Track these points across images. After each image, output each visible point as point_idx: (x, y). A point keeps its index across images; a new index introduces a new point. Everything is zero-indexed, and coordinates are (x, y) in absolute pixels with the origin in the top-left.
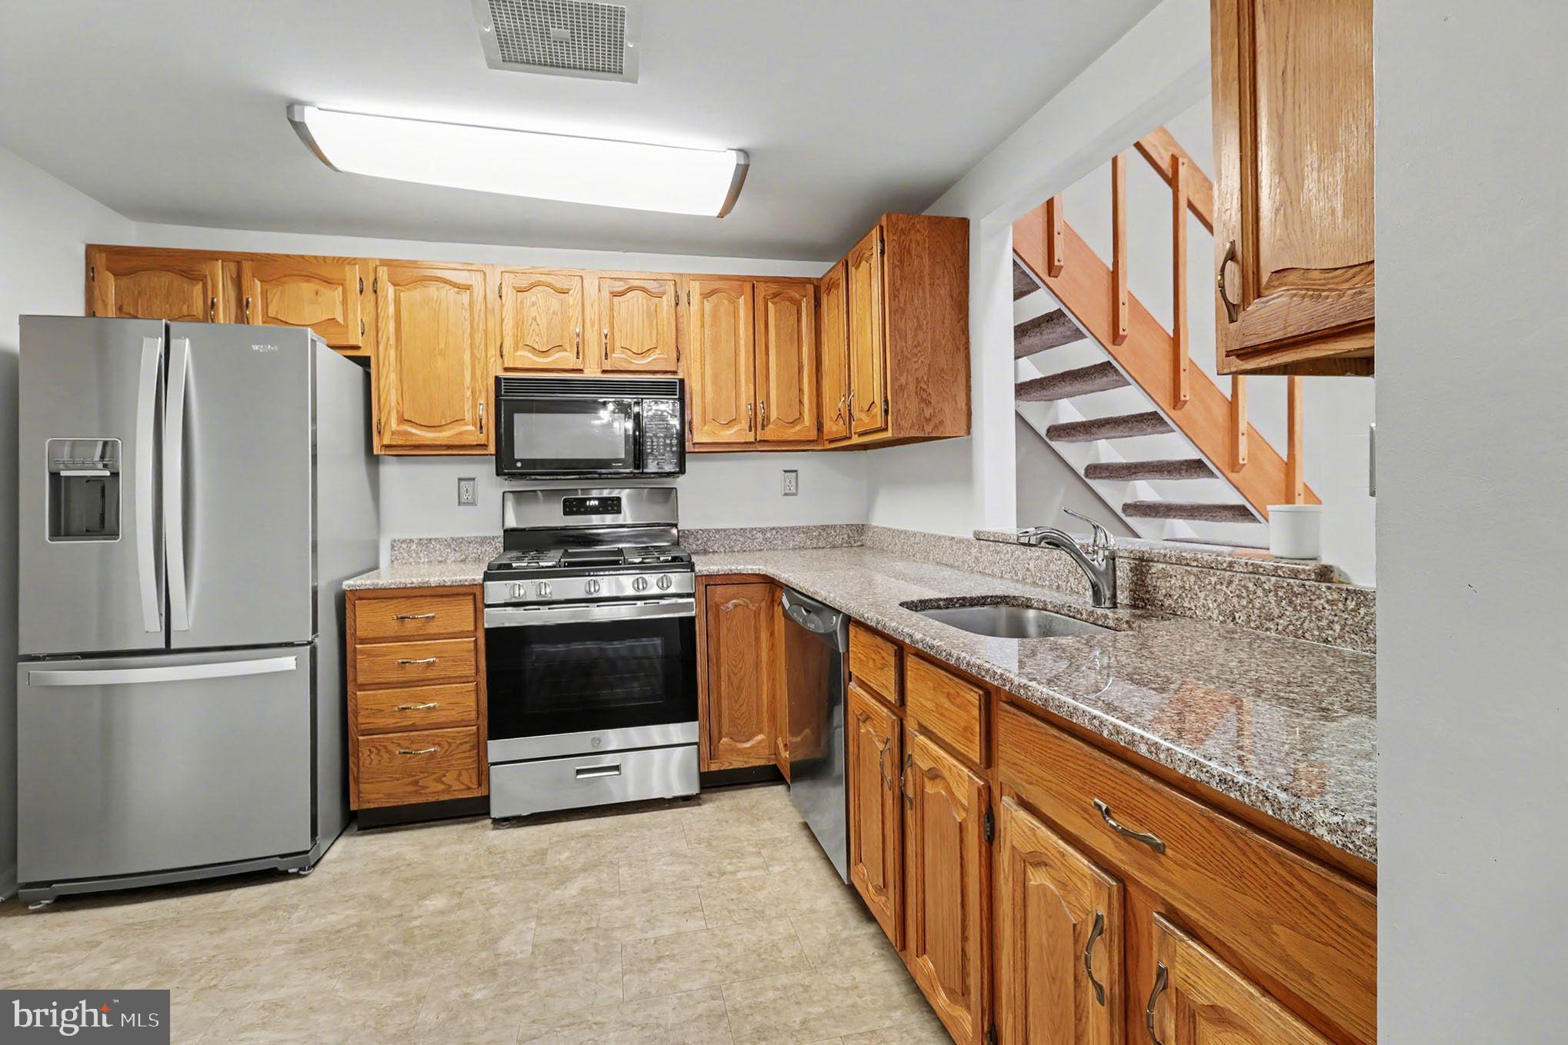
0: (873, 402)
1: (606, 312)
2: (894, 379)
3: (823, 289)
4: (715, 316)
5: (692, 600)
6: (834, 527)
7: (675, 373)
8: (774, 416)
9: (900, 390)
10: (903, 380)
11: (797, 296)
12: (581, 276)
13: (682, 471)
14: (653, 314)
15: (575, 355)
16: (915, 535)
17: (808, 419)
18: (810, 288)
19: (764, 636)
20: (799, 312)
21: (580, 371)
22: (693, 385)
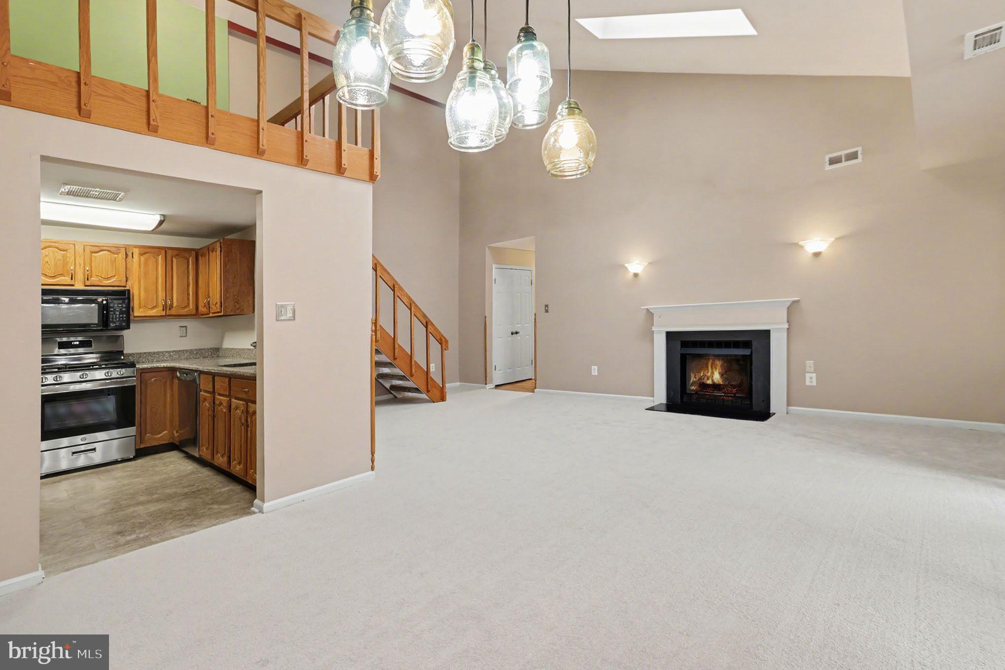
0: (217, 303)
1: (88, 261)
2: (225, 295)
3: (200, 254)
4: (146, 263)
5: (135, 378)
6: (205, 349)
7: (125, 287)
8: (175, 304)
9: (226, 298)
10: (228, 295)
11: (187, 256)
12: (74, 244)
13: (128, 327)
14: (113, 262)
15: (70, 278)
16: (237, 349)
17: (192, 306)
18: (194, 253)
19: (168, 391)
20: (188, 262)
21: (73, 285)
22: (135, 292)
